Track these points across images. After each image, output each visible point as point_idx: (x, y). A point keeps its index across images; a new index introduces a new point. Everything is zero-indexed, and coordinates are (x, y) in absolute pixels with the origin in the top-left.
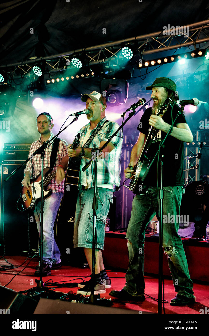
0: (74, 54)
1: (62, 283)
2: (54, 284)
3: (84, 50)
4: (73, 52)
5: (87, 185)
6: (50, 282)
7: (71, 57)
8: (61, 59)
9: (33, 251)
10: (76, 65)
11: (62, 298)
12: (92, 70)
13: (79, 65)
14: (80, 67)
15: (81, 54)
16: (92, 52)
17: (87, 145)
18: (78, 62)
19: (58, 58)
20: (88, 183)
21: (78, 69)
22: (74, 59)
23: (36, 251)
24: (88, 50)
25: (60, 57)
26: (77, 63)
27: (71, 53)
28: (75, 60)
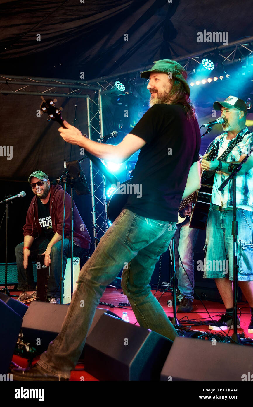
0: (204, 54)
1: (199, 321)
2: (190, 322)
3: (216, 48)
4: (204, 52)
5: (222, 204)
6: (186, 319)
7: (201, 58)
8: (190, 61)
9: (164, 284)
10: (207, 66)
11: (200, 337)
12: (226, 72)
13: (211, 66)
14: (212, 69)
15: (213, 53)
16: (226, 51)
17: (223, 157)
18: (210, 64)
19: (186, 60)
20: (223, 202)
21: (210, 71)
22: (204, 60)
23: (167, 284)
24: (221, 48)
25: (189, 59)
26: (208, 64)
27: (201, 53)
28: (206, 61)
